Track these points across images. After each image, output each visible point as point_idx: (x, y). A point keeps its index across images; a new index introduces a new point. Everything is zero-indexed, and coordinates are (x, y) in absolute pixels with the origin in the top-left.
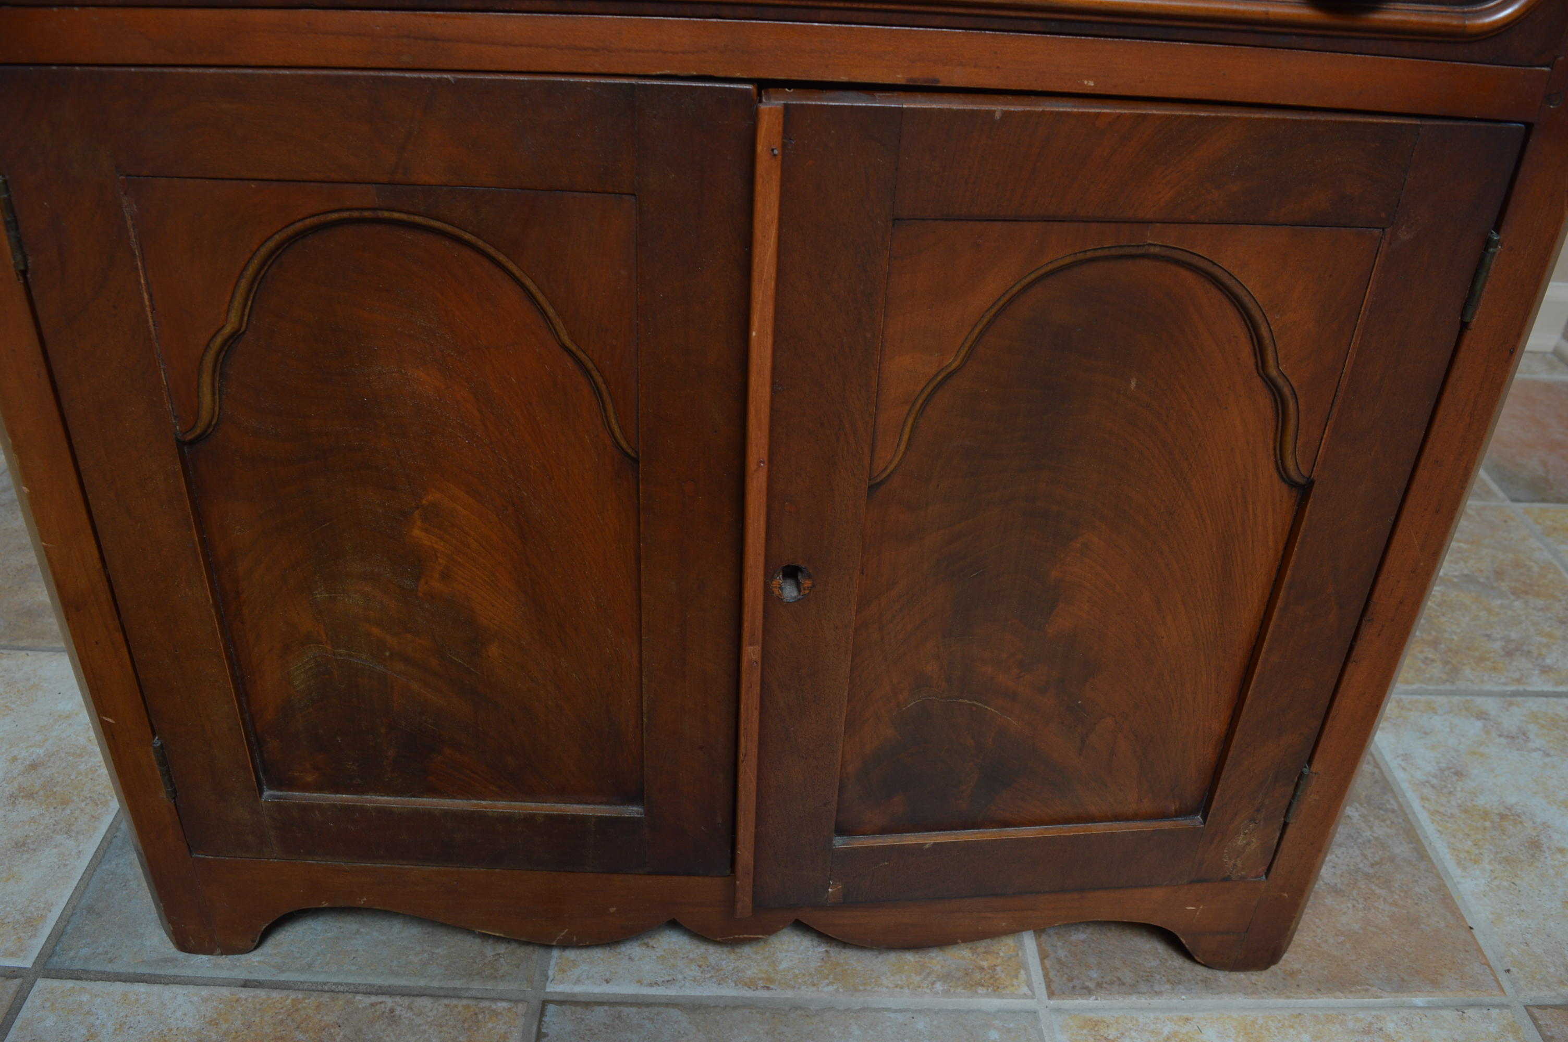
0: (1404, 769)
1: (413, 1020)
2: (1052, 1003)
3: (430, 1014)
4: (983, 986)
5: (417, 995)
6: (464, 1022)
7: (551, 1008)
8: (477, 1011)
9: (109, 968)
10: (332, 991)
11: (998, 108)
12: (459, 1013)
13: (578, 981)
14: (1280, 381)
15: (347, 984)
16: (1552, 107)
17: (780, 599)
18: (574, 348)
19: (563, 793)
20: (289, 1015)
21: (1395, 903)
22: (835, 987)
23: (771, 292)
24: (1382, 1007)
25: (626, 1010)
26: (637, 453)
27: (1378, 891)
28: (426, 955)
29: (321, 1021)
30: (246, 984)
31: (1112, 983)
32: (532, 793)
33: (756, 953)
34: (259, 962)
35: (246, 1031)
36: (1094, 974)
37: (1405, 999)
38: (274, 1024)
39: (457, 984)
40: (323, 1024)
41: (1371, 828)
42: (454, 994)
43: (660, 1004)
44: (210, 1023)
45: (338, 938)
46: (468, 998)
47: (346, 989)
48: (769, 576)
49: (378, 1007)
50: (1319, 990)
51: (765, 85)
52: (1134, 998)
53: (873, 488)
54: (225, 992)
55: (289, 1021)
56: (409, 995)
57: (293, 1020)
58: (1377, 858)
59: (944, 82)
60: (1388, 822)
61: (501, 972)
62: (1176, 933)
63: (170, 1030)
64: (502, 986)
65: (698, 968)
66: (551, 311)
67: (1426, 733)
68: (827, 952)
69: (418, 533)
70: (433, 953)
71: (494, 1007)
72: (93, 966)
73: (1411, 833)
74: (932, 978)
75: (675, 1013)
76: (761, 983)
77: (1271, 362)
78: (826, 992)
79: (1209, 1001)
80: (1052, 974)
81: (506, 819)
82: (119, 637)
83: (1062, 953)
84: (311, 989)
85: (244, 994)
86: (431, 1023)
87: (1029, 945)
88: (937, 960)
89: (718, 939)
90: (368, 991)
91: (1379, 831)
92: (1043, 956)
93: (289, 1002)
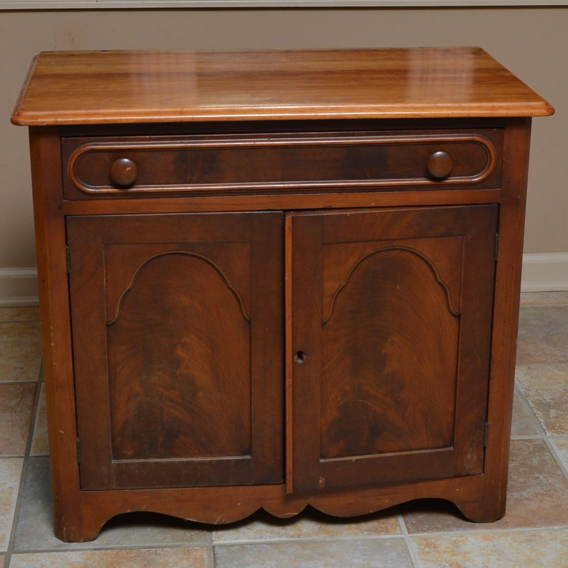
1: (165, 553)
2: (410, 535)
3: (171, 551)
4: (383, 532)
5: (164, 548)
6: (185, 552)
7: (216, 548)
8: (188, 549)
9: (39, 549)
10: (130, 549)
11: (348, 213)
12: (182, 551)
13: (225, 540)
14: (443, 283)
16: (504, 198)
17: (297, 363)
18: (232, 288)
19: (222, 452)
20: (116, 555)
21: (553, 502)
22: (325, 535)
23: (291, 267)
24: (542, 530)
25: (245, 546)
26: (250, 319)
27: (546, 498)
28: (163, 537)
29: (129, 556)
30: (95, 549)
31: (433, 528)
32: (211, 454)
33: (293, 528)
34: (98, 543)
35: (102, 560)
36: (426, 526)
37: (551, 527)
38: (112, 558)
39: (178, 543)
40: (131, 557)
41: (547, 481)
42: (178, 546)
43: (258, 544)
45: (127, 535)
46: (184, 547)
47: (135, 548)
48: (293, 356)
49: (150, 551)
50: (516, 526)
51: (285, 211)
52: (442, 532)
53: (323, 324)
54: (89, 552)
55: (117, 557)
56: (161, 548)
57: (119, 557)
58: (548, 489)
59: (334, 206)
60: (556, 478)
61: (195, 539)
62: (454, 503)
63: (73, 562)
64: (195, 543)
65: (271, 533)
66: (226, 277)
68: (320, 526)
69: (179, 352)
70: (166, 536)
71: (195, 548)
72: (32, 549)
74: (363, 531)
75: (265, 545)
76: (296, 536)
77: (438, 278)
78: (322, 537)
79: (472, 531)
80: (410, 527)
81: (202, 463)
82: (73, 397)
83: (414, 522)
84: (122, 549)
85: (97, 552)
86: (172, 554)
87: (401, 520)
88: (364, 526)
89: (279, 516)
90: (145, 548)
91: (550, 481)
92: (406, 523)
93: (115, 552)
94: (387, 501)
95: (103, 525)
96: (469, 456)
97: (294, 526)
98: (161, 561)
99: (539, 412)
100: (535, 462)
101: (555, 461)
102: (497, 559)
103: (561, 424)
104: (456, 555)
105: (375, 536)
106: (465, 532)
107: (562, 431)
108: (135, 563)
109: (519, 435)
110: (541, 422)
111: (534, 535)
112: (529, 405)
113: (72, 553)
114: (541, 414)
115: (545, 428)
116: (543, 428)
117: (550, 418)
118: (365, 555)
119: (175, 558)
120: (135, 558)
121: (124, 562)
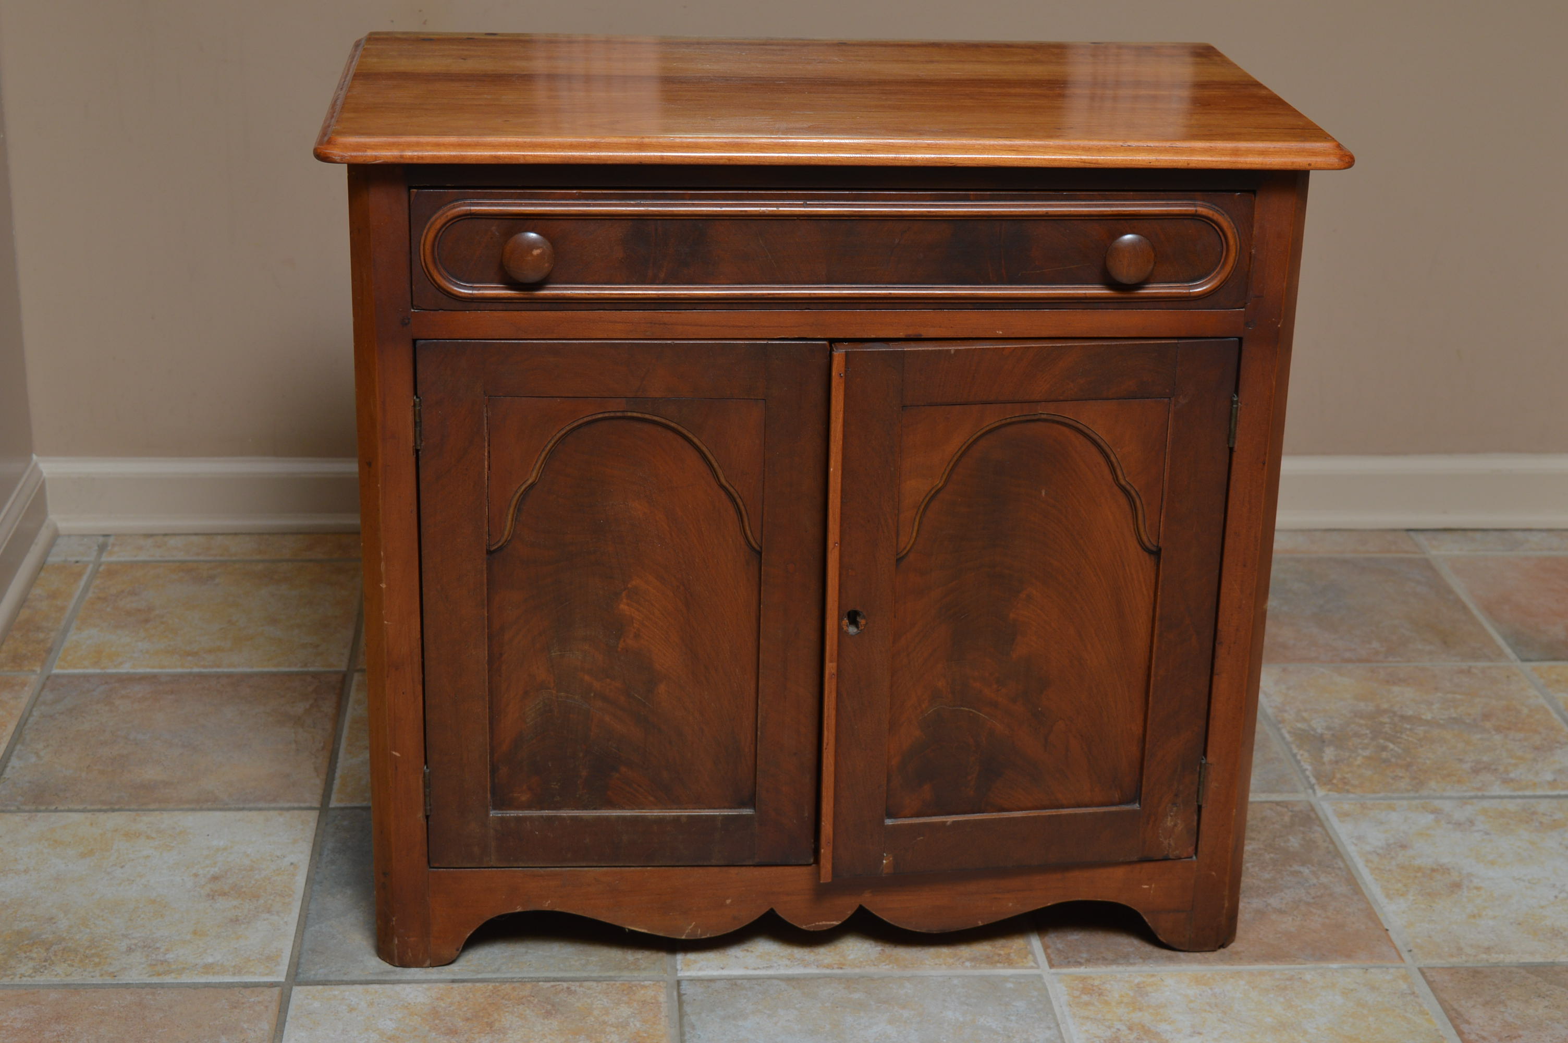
0: (1356, 845)
1: (585, 992)
2: (1053, 970)
3: (597, 988)
4: (1001, 962)
5: (584, 981)
6: (623, 991)
7: (684, 985)
8: (630, 985)
9: (345, 978)
10: (520, 981)
11: (952, 348)
12: (618, 987)
13: (700, 969)
14: (1128, 487)
15: (530, 978)
16: (1250, 328)
17: (847, 633)
18: (727, 485)
19: (699, 802)
20: (493, 993)
21: (1328, 918)
22: (891, 966)
23: (840, 447)
24: (1306, 969)
25: (739, 982)
26: (761, 548)
27: (1314, 911)
28: (583, 961)
29: (518, 995)
30: (453, 981)
31: (1098, 959)
32: (678, 803)
33: (830, 952)
34: (459, 970)
35: (465, 1002)
36: (1085, 955)
37: (1324, 965)
38: (485, 998)
39: (611, 974)
40: (520, 996)
41: (1318, 878)
42: (611, 979)
43: (763, 978)
44: (437, 999)
45: (513, 956)
46: (621, 981)
47: (530, 980)
48: (840, 619)
49: (557, 987)
50: (1256, 960)
51: (832, 341)
52: (1114, 967)
53: (899, 560)
54: (441, 985)
55: (495, 996)
56: (578, 981)
57: (498, 995)
58: (1319, 894)
59: (925, 335)
60: (1333, 875)
61: (643, 967)
62: (1139, 911)
63: (410, 1004)
64: (644, 974)
65: (787, 960)
66: (715, 465)
67: (1382, 823)
68: (882, 950)
69: (624, 607)
70: (588, 960)
71: (642, 983)
72: (332, 978)
73: (1352, 881)
74: (962, 960)
75: (776, 982)
76: (836, 966)
77: (1120, 477)
78: (884, 969)
79: (1172, 968)
80: (1052, 956)
81: (660, 821)
82: (419, 688)
83: (1060, 946)
84: (504, 981)
85: (455, 985)
86: (600, 993)
87: (1035, 943)
88: (965, 951)
89: (804, 927)
90: (547, 980)
91: (1324, 879)
92: (1046, 948)
93: (490, 987)
94: (1010, 904)
95: (469, 935)
96: (1169, 823)
97: (833, 947)
98: (579, 1005)
99: (1301, 752)
100: (1294, 842)
101: (1332, 842)
102: (1219, 1020)
103: (1346, 776)
104: (1140, 1010)
105: (987, 971)
106: (1158, 969)
107: (1347, 787)
108: (529, 1008)
109: (1264, 792)
110: (1307, 770)
111: (1291, 979)
112: (1283, 738)
113: (408, 988)
114: (1306, 755)
115: (1313, 780)
116: (1309, 782)
117: (1324, 764)
118: (967, 1005)
119: (605, 1000)
120: (529, 999)
121: (508, 1005)
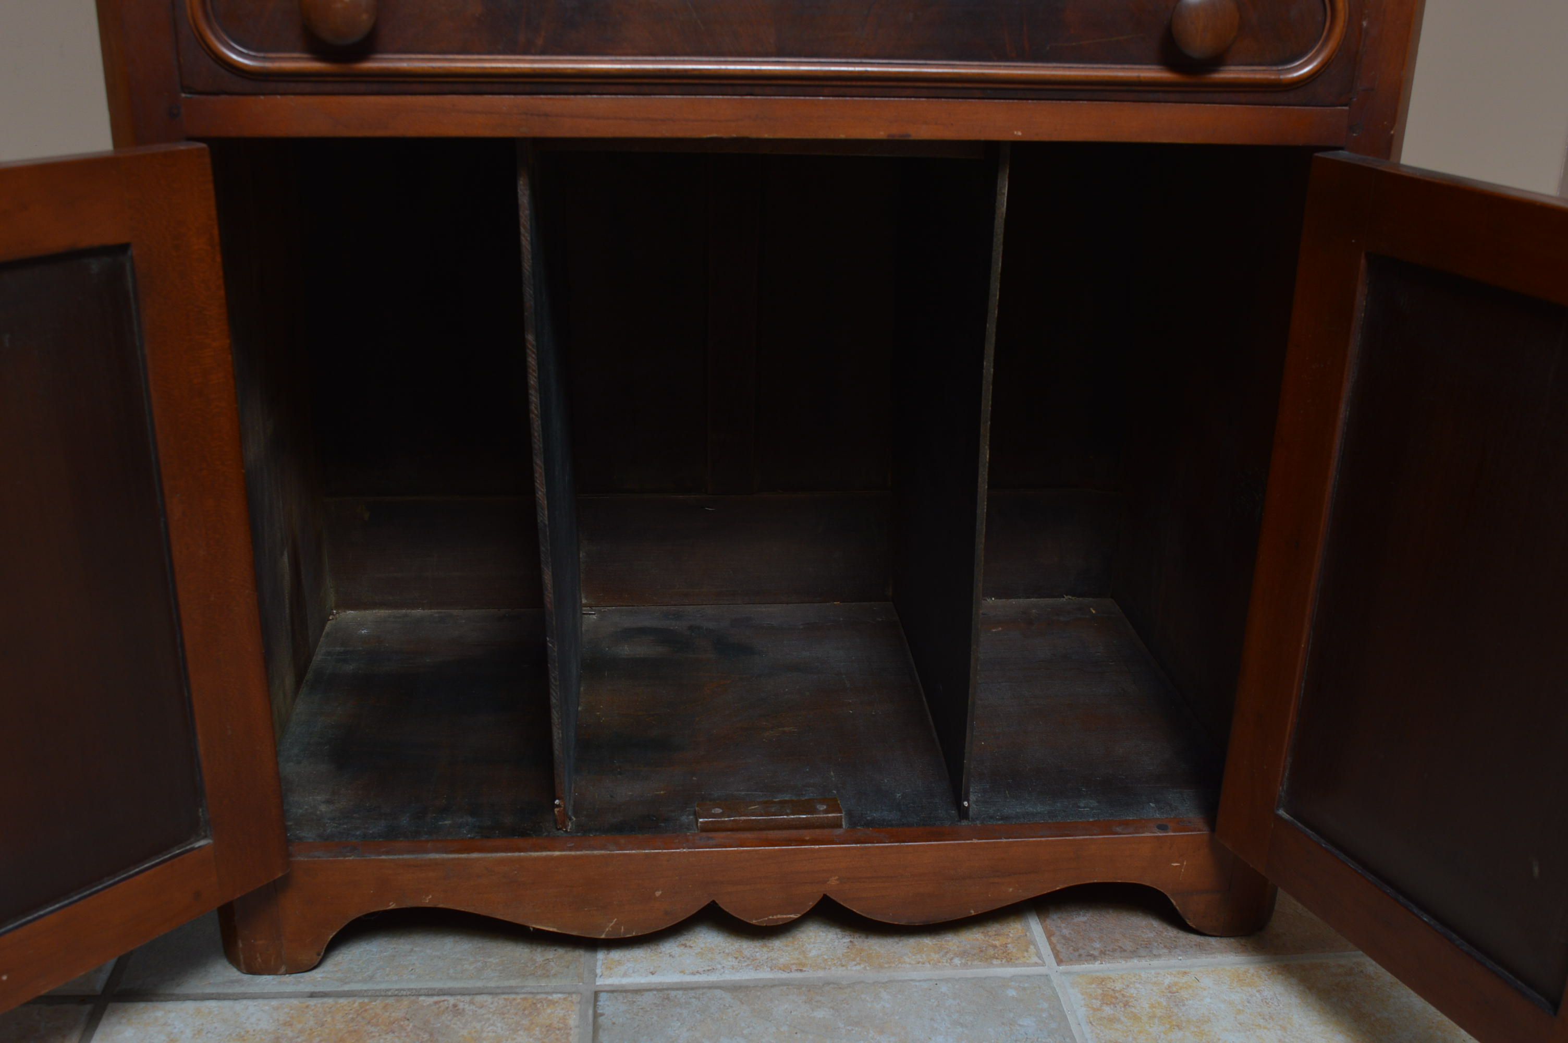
1: (476, 1011)
2: (1062, 968)
3: (491, 1006)
4: (997, 958)
5: (476, 994)
6: (524, 1010)
7: (603, 997)
8: (535, 1001)
9: (177, 990)
10: (396, 995)
12: (519, 1004)
13: (625, 975)
15: (409, 989)
16: (1354, 135)
20: (358, 1015)
22: (862, 966)
25: (673, 993)
28: (480, 964)
29: (390, 1017)
30: (312, 995)
31: (1114, 950)
33: (787, 946)
34: (322, 978)
35: (319, 1029)
36: (1097, 945)
38: (346, 1022)
39: (512, 983)
40: (392, 1019)
42: (511, 991)
43: (703, 988)
44: (284, 1024)
45: (394, 956)
46: (524, 993)
47: (409, 993)
49: (441, 1004)
52: (1135, 961)
54: (295, 1002)
55: (359, 1018)
56: (469, 994)
57: (363, 1018)
59: (914, 135)
61: (553, 972)
62: (1165, 893)
63: (248, 1032)
64: (554, 983)
65: (734, 959)
68: (851, 941)
70: (486, 962)
71: (550, 997)
72: (160, 990)
74: (950, 955)
75: (718, 993)
76: (794, 967)
78: (855, 970)
79: (1204, 960)
80: (1059, 947)
83: (1066, 932)
84: (375, 995)
85: (312, 1002)
86: (494, 1014)
87: (1035, 927)
88: (953, 942)
89: (754, 922)
90: (430, 993)
92: (1049, 935)
93: (356, 1005)
95: (331, 937)
97: (791, 939)
98: (465, 1032)
104: (1179, 1027)
105: (980, 971)
106: (1189, 962)
108: (398, 1037)
113: (251, 1006)
118: (962, 1025)
119: (499, 1025)
120: (402, 1023)
121: (373, 1034)
